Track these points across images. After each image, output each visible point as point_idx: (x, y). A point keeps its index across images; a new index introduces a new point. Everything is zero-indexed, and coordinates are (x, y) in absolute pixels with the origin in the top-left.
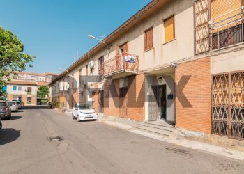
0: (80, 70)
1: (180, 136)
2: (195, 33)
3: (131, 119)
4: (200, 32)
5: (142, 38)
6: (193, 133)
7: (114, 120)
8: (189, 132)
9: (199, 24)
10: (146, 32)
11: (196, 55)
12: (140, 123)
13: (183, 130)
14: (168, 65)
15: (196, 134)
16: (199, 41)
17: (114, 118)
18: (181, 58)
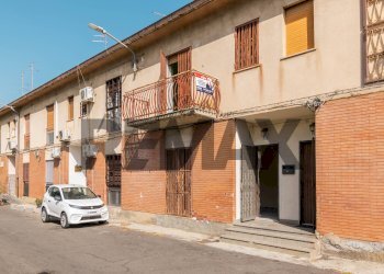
0: (50, 107)
1: (328, 251)
2: (364, 39)
3: (200, 218)
4: (375, 38)
5: (228, 42)
6: (361, 245)
7: (153, 222)
8: (350, 243)
9: (374, 20)
10: (239, 29)
11: (365, 84)
12: (223, 226)
13: (336, 240)
14: (297, 103)
15: (368, 247)
16: (374, 57)
17: (153, 216)
18: (331, 90)
